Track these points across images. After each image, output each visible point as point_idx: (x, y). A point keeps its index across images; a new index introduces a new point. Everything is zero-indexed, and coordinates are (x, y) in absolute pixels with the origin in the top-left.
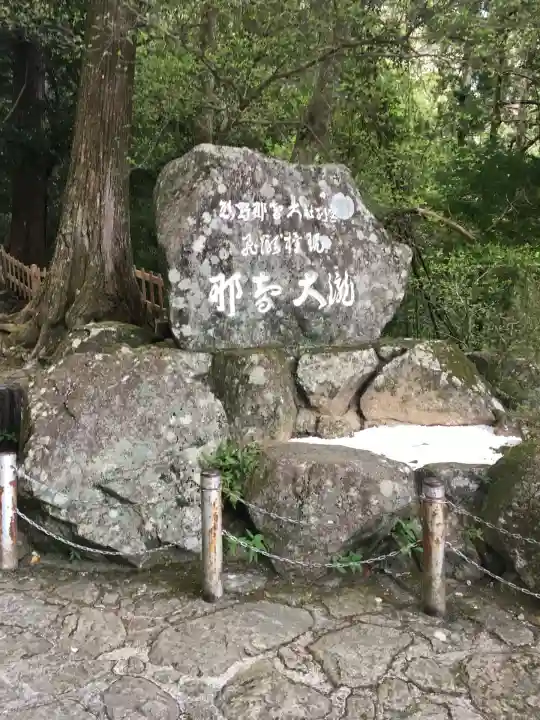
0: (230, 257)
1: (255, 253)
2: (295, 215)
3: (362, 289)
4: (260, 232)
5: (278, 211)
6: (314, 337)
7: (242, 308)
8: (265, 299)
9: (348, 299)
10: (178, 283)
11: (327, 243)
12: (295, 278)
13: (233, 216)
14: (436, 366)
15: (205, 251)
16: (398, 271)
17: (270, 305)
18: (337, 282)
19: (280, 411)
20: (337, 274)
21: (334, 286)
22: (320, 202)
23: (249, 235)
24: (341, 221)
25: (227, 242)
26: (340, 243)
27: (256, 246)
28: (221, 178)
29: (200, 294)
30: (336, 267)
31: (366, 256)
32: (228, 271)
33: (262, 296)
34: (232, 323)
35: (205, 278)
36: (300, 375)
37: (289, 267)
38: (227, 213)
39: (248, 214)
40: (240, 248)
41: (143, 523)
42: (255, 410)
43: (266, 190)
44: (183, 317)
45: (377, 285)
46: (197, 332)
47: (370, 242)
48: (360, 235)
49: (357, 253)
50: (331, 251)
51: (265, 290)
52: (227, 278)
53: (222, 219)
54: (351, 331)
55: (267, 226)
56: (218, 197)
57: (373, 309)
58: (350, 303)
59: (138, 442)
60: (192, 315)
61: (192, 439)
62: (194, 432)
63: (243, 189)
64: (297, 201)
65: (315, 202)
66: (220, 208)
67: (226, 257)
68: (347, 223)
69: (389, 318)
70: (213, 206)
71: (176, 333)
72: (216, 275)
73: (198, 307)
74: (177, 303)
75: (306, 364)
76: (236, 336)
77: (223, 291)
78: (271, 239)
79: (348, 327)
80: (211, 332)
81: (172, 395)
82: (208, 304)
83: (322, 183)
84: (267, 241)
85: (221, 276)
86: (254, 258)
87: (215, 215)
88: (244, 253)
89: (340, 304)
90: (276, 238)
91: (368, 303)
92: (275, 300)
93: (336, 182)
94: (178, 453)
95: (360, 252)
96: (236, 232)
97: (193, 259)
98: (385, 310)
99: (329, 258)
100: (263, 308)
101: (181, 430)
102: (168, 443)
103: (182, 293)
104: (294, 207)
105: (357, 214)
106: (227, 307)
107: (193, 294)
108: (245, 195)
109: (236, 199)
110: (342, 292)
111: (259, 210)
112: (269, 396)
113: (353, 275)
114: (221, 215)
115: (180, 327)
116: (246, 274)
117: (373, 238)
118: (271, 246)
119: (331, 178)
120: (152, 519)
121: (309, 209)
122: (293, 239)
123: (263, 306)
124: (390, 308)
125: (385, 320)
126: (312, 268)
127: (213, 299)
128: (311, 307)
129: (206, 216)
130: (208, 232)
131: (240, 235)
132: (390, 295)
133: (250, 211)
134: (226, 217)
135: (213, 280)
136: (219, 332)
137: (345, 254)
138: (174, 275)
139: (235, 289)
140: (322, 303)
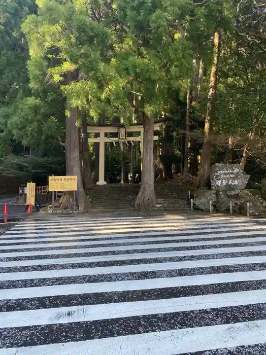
0: (219, 178)
2: (229, 172)
3: (240, 182)
5: (226, 172)
6: (232, 189)
7: (221, 185)
11: (234, 176)
12: (229, 181)
14: (248, 193)
15: (216, 178)
16: (247, 179)
20: (235, 180)
22: (233, 170)
23: (222, 175)
26: (236, 175)
28: (218, 168)
29: (215, 183)
31: (241, 177)
32: (219, 180)
34: (220, 187)
35: (216, 181)
36: (227, 193)
37: (228, 179)
42: (220, 197)
43: (225, 169)
44: (213, 186)
45: (243, 181)
46: (214, 188)
48: (240, 174)
49: (239, 177)
51: (224, 182)
55: (225, 174)
57: (242, 185)
58: (238, 184)
59: (205, 199)
62: (211, 199)
63: (221, 169)
64: (229, 170)
68: (238, 173)
70: (217, 172)
71: (212, 188)
73: (215, 185)
74: (212, 184)
75: (229, 192)
76: (220, 189)
77: (218, 183)
80: (216, 188)
81: (209, 195)
86: (223, 178)
88: (221, 177)
89: (236, 184)
96: (220, 175)
97: (214, 179)
98: (244, 185)
99: (234, 178)
105: (239, 171)
106: (219, 185)
109: (220, 171)
110: (236, 182)
111: (224, 172)
112: (222, 196)
113: (238, 180)
116: (222, 180)
117: (242, 174)
118: (225, 176)
119: (235, 166)
120: (206, 206)
121: (231, 171)
122: (228, 176)
123: (225, 184)
126: (231, 179)
128: (231, 184)
130: (216, 175)
132: (245, 183)
133: (222, 172)
134: (219, 173)
136: (218, 188)
137: (237, 177)
138: (211, 181)
139: (220, 182)
140: (233, 184)
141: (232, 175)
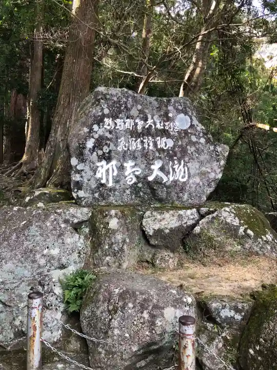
0: (110, 151)
1: (126, 149)
2: (150, 126)
3: (192, 172)
4: (130, 137)
5: (140, 124)
6: (160, 200)
7: (117, 181)
8: (132, 176)
9: (183, 177)
10: (77, 165)
11: (170, 143)
12: (149, 164)
13: (113, 127)
14: (236, 222)
15: (94, 147)
16: (218, 161)
17: (134, 180)
18: (176, 167)
19: (125, 247)
20: (176, 162)
21: (174, 170)
22: (168, 119)
23: (123, 138)
24: (182, 130)
25: (108, 142)
26: (180, 143)
27: (127, 145)
28: (106, 105)
29: (91, 173)
30: (175, 158)
31: (197, 151)
32: (108, 158)
33: (130, 174)
34: (111, 190)
35: (94, 163)
36: (144, 224)
37: (146, 157)
38: (109, 125)
39: (122, 126)
40: (116, 146)
41: (14, 319)
42: (111, 245)
43: (134, 112)
44: (79, 186)
45: (204, 169)
46: (87, 195)
47: (200, 143)
48: (194, 139)
49: (191, 149)
50: (173, 148)
51: (132, 171)
52: (107, 163)
53: (106, 128)
54: (186, 197)
55: (134, 133)
56: (104, 116)
57: (201, 184)
58: (185, 180)
59: (20, 264)
60: (85, 185)
61: (56, 264)
62: (59, 260)
63: (119, 112)
64: (152, 118)
65: (165, 119)
66: (104, 122)
67: (107, 151)
68: (186, 132)
69: (212, 190)
70: (100, 121)
71: (74, 195)
72: (101, 161)
73: (89, 180)
74: (76, 178)
75: (149, 217)
76: (111, 198)
77: (105, 171)
78: (135, 141)
79: (184, 194)
80: (96, 195)
81: (49, 235)
82: (96, 178)
83: (170, 108)
84: (133, 142)
85: (104, 162)
86: (125, 152)
87: (101, 127)
88: (119, 149)
89: (178, 180)
90: (139, 140)
91: (197, 180)
92: (137, 177)
93: (180, 108)
94: (46, 273)
95: (193, 149)
96: (114, 137)
97: (86, 152)
98: (209, 186)
99: (171, 152)
100: (130, 181)
101: (50, 258)
102: (39, 267)
103: (79, 172)
104: (150, 121)
105: (192, 126)
106: (107, 180)
107: (86, 173)
108: (121, 115)
109: (114, 116)
110: (179, 173)
111: (129, 123)
112: (119, 237)
113: (187, 163)
114: (105, 127)
115: (77, 191)
116: (120, 161)
117: (203, 140)
118: (135, 145)
119: (177, 105)
120: (20, 318)
121: (160, 123)
122: (149, 142)
123: (130, 179)
124: (213, 184)
125: (209, 190)
126: (160, 158)
127: (98, 175)
128: (158, 181)
129: (95, 127)
130: (96, 136)
131: (117, 138)
132: (212, 175)
133: (123, 124)
134: (108, 128)
135: (99, 164)
136: (101, 195)
137: (184, 151)
138: (74, 161)
139: (113, 170)
140: (165, 179)
141: (164, 141)
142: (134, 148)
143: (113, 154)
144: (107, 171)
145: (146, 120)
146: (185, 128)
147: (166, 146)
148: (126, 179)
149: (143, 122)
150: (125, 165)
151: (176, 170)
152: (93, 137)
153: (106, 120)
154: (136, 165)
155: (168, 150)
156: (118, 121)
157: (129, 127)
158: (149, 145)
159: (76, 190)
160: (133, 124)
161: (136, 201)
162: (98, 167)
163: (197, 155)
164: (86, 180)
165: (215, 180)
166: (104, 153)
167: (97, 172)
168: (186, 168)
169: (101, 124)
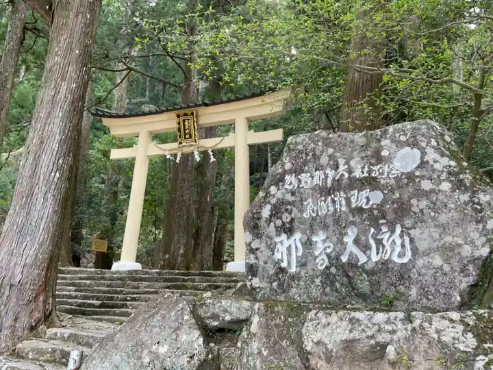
0: (292, 220)
1: (314, 215)
2: (342, 176)
3: (422, 246)
4: (319, 196)
5: (331, 175)
6: (363, 296)
7: (302, 265)
8: (324, 256)
9: (401, 255)
10: (251, 243)
11: (377, 197)
12: (341, 235)
13: (296, 186)
15: (271, 216)
17: (326, 262)
18: (384, 236)
20: (384, 229)
21: (379, 242)
22: (379, 159)
23: (310, 200)
24: (403, 174)
25: (289, 207)
26: (396, 196)
27: (315, 208)
28: (288, 158)
29: (267, 253)
30: (382, 221)
31: (434, 206)
32: (289, 230)
33: (321, 254)
34: (293, 278)
35: (271, 239)
37: (337, 224)
39: (309, 182)
40: (301, 211)
43: (324, 160)
44: (254, 271)
45: (448, 239)
46: (264, 285)
47: (439, 191)
48: (427, 185)
49: (418, 205)
50: (380, 207)
51: (323, 247)
52: (288, 238)
53: (286, 189)
54: (414, 292)
55: (326, 191)
56: (285, 173)
57: (447, 268)
58: (405, 260)
59: (126, 359)
60: (260, 270)
62: (163, 361)
63: (305, 164)
64: (347, 163)
65: (373, 161)
66: (285, 181)
67: (289, 220)
68: (410, 177)
69: (471, 280)
70: (279, 181)
71: (248, 284)
72: (280, 235)
73: (266, 263)
74: (250, 259)
76: (294, 290)
77: (286, 249)
78: (325, 201)
79: (408, 288)
80: (275, 284)
82: (274, 260)
83: (385, 142)
84: (323, 203)
85: (284, 236)
86: (313, 219)
87: (281, 188)
88: (306, 215)
89: (389, 261)
90: (329, 199)
91: (437, 261)
92: (329, 256)
93: (403, 138)
95: (424, 203)
96: (298, 199)
97: (262, 223)
98: (463, 270)
99: (375, 212)
100: (322, 265)
101: (155, 357)
103: (253, 251)
104: (342, 169)
105: (423, 164)
106: (289, 263)
107: (261, 252)
108: (306, 168)
110: (392, 247)
111: (319, 177)
113: (409, 229)
114: (285, 187)
115: (252, 279)
116: (305, 233)
117: (446, 186)
118: (325, 207)
119: (397, 135)
121: (363, 168)
122: (340, 198)
123: (322, 263)
124: (471, 268)
125: (464, 283)
126: (353, 223)
127: (278, 256)
128: (352, 263)
129: (273, 189)
130: (274, 201)
131: (302, 200)
132: (467, 251)
133: (308, 180)
134: (290, 187)
135: (277, 240)
136: (281, 285)
137: (404, 209)
138: (247, 237)
139: (296, 247)
140: (362, 259)
141: (365, 195)
142: (324, 212)
143: (296, 224)
144: (289, 249)
145: (336, 167)
146: (409, 170)
147: (367, 203)
148: (317, 261)
149: (334, 171)
150: (314, 239)
151: (384, 242)
152: (269, 203)
153: (287, 177)
154: (327, 238)
155: (371, 210)
156: (303, 176)
157: (318, 182)
158: (341, 205)
159: (250, 277)
160: (324, 177)
161: (332, 299)
162: (276, 243)
163: (433, 214)
164: (261, 263)
165: (474, 260)
166: (284, 224)
167: (276, 250)
168: (407, 239)
169: (280, 184)
